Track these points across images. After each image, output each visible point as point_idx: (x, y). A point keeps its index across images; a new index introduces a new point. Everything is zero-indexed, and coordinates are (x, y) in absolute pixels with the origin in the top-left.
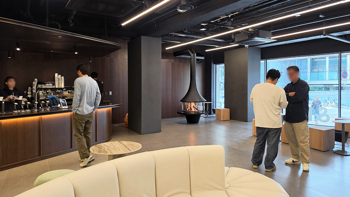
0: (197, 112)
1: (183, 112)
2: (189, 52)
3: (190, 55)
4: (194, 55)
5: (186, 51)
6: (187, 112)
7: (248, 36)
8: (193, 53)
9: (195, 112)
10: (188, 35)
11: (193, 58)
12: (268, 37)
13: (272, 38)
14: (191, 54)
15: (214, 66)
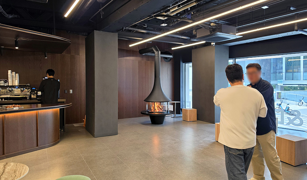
0: (161, 113)
1: (147, 113)
2: (154, 49)
3: (154, 53)
4: (158, 53)
5: (150, 49)
6: (151, 112)
7: (210, 31)
8: (157, 50)
9: (159, 112)
10: (149, 31)
11: (157, 56)
12: (232, 32)
13: (237, 34)
14: (155, 51)
15: (183, 65)
